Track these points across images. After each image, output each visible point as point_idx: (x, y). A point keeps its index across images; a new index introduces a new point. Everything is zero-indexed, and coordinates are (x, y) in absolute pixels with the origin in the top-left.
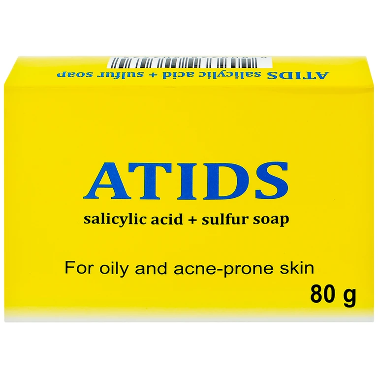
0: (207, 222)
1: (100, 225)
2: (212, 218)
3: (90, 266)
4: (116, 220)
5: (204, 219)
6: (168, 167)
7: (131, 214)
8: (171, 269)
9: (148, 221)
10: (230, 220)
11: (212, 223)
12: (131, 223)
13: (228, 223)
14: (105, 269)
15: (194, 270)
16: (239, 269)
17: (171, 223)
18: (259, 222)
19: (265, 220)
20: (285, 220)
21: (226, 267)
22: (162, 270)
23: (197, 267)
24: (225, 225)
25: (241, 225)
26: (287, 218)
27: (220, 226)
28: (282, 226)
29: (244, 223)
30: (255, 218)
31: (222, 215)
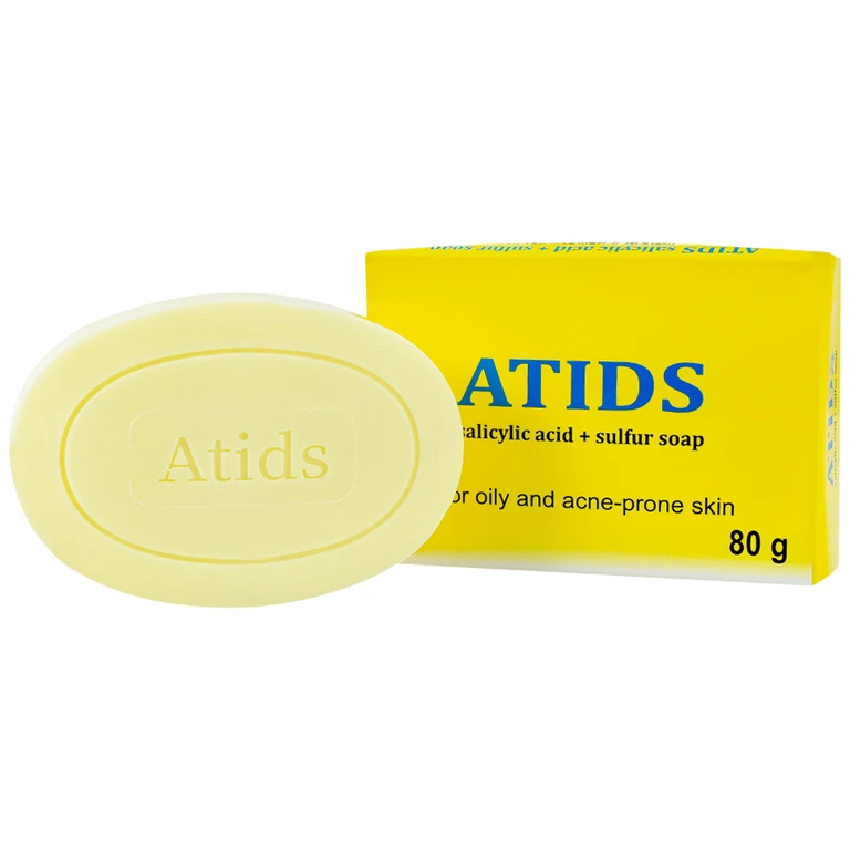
0: (603, 440)
1: (476, 440)
2: (608, 435)
3: (464, 494)
4: (494, 434)
5: (598, 436)
6: (555, 366)
7: (511, 427)
8: (559, 501)
9: (532, 436)
10: (631, 438)
11: (608, 442)
12: (511, 438)
13: (627, 442)
14: (481, 498)
15: (587, 503)
16: (642, 504)
17: (559, 440)
18: (665, 442)
19: (674, 440)
20: (699, 442)
21: (625, 501)
22: (549, 501)
23: (590, 499)
24: (624, 445)
25: (644, 446)
26: (702, 438)
27: (617, 445)
28: (695, 449)
29: (647, 443)
30: (661, 438)
31: (621, 431)
